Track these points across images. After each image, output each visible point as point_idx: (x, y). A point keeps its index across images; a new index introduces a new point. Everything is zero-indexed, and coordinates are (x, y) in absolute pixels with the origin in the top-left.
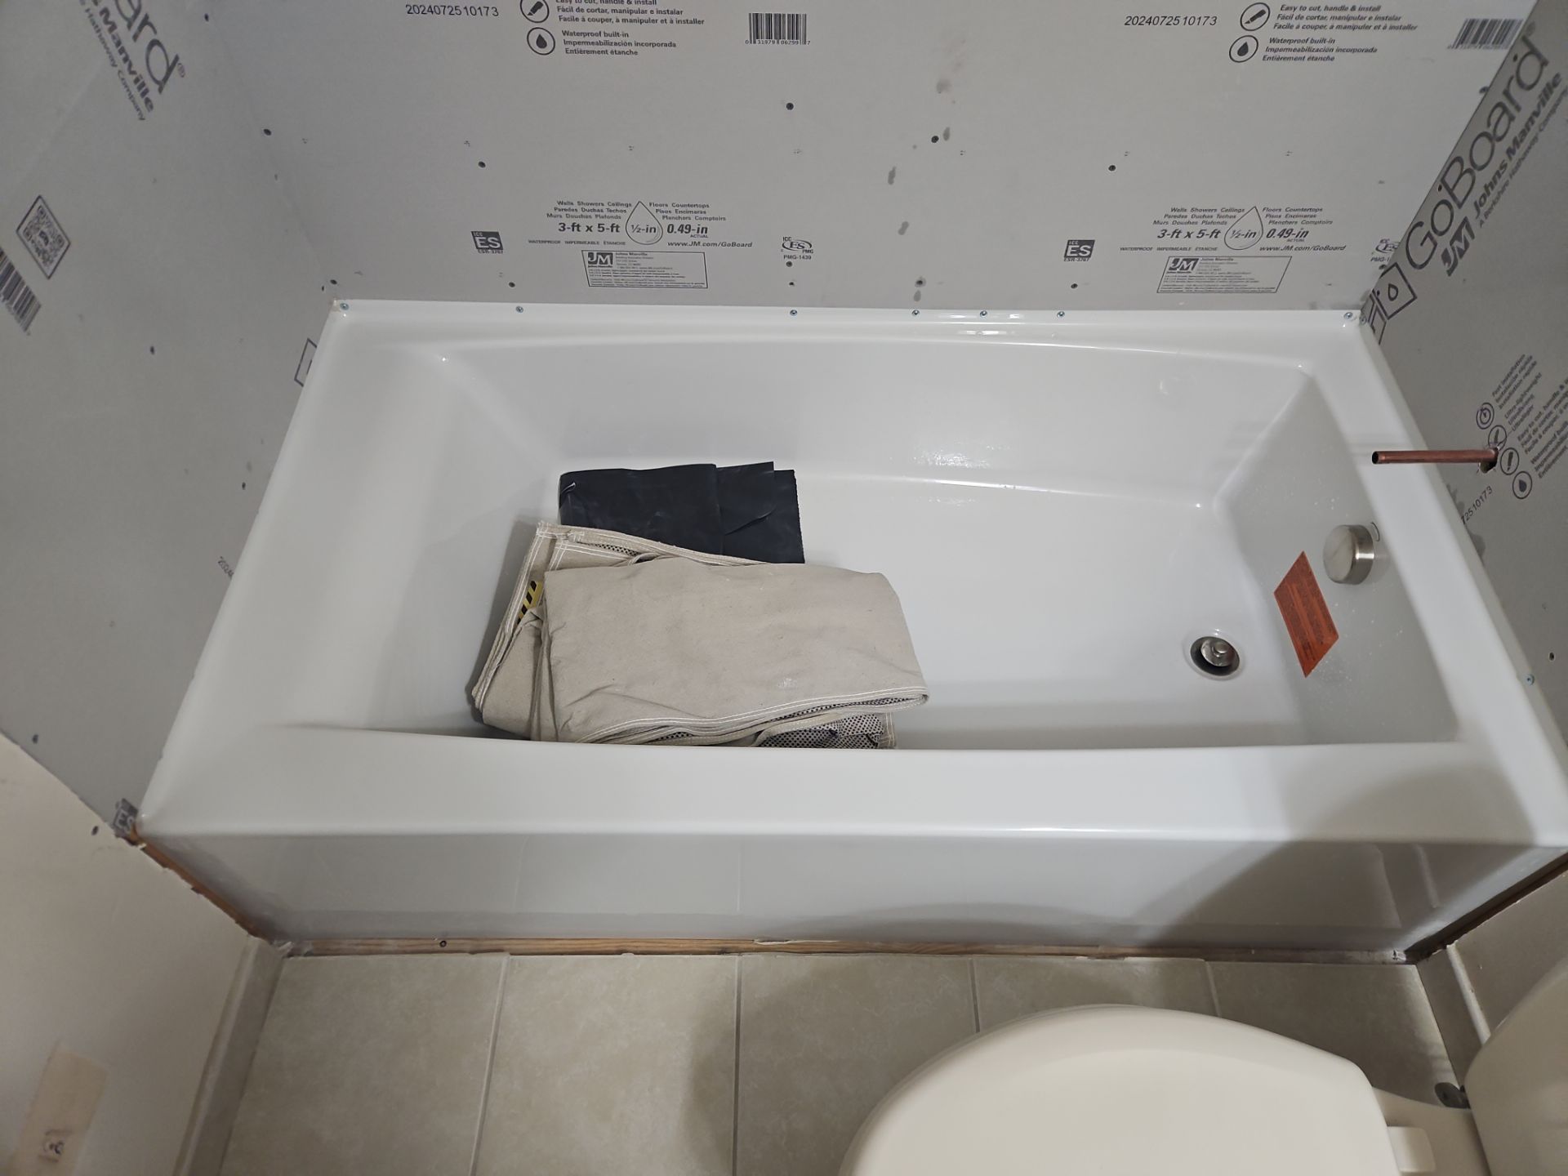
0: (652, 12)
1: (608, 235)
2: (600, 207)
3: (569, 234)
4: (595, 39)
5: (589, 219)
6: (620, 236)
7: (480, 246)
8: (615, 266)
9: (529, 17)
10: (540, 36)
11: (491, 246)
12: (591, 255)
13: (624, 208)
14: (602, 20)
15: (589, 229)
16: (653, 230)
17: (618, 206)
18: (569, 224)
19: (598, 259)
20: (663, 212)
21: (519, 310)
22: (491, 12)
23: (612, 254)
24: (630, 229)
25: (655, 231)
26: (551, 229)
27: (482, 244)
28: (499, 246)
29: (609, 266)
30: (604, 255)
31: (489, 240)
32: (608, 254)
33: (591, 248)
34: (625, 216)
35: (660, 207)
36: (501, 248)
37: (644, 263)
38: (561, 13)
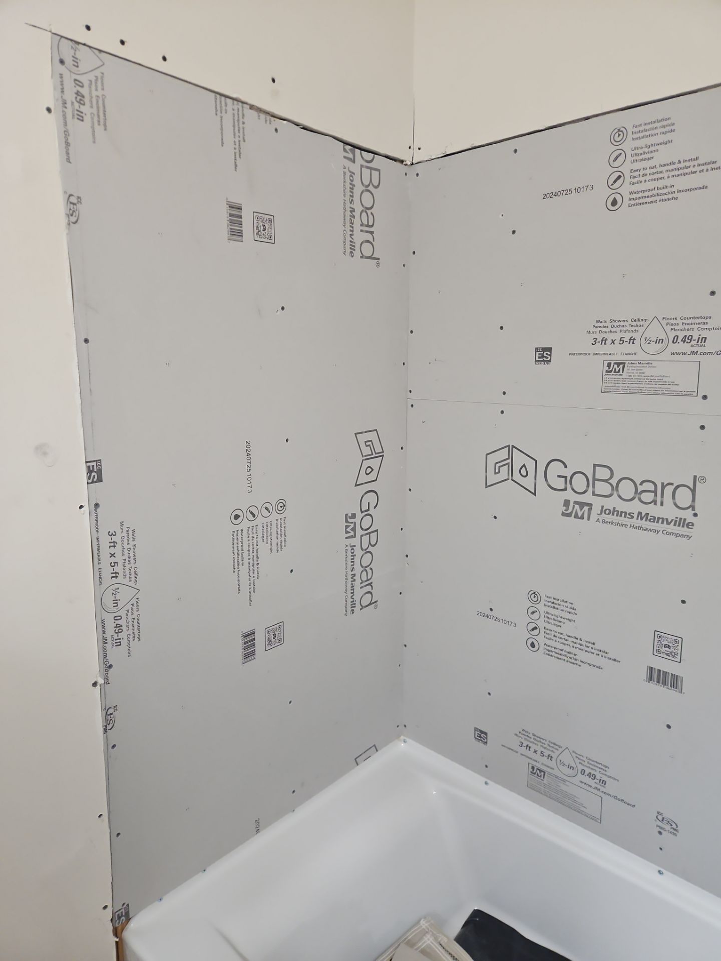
0: (592, 648)
1: (545, 760)
2: (544, 742)
3: (523, 750)
4: (560, 652)
5: (536, 746)
6: (552, 764)
7: (476, 737)
8: (545, 781)
9: (530, 632)
10: (533, 642)
11: (482, 739)
12: (533, 768)
13: (557, 747)
14: (565, 644)
15: (535, 752)
16: (572, 768)
17: (555, 746)
18: (525, 744)
19: (537, 772)
20: (580, 760)
21: (486, 783)
22: (513, 624)
23: (545, 773)
24: (558, 761)
25: (573, 769)
26: (514, 743)
27: (478, 736)
28: (486, 741)
29: (542, 780)
30: (541, 771)
31: (482, 735)
32: (543, 772)
33: (534, 763)
34: (557, 753)
35: (578, 756)
36: (486, 742)
37: (563, 787)
38: (545, 635)
